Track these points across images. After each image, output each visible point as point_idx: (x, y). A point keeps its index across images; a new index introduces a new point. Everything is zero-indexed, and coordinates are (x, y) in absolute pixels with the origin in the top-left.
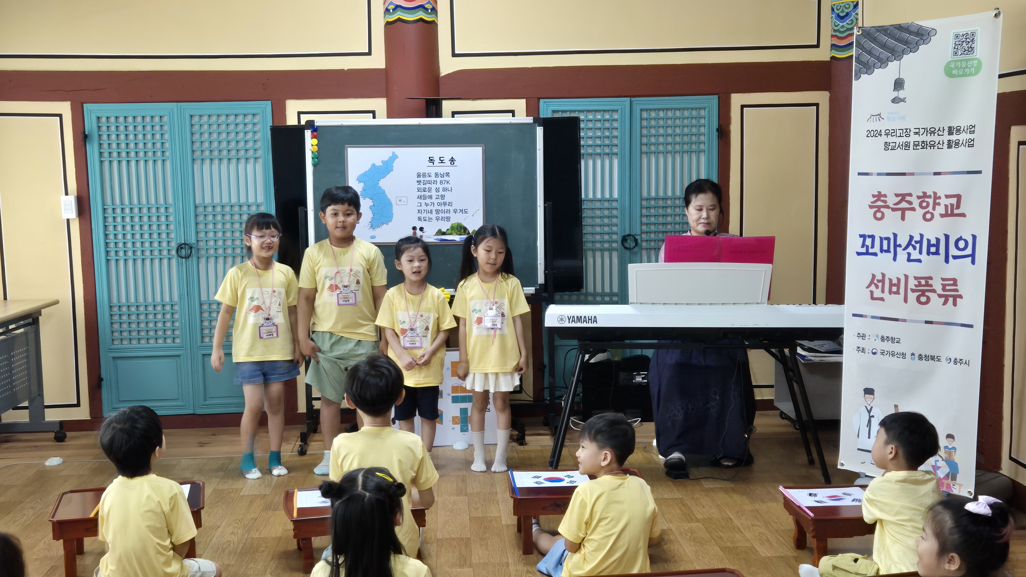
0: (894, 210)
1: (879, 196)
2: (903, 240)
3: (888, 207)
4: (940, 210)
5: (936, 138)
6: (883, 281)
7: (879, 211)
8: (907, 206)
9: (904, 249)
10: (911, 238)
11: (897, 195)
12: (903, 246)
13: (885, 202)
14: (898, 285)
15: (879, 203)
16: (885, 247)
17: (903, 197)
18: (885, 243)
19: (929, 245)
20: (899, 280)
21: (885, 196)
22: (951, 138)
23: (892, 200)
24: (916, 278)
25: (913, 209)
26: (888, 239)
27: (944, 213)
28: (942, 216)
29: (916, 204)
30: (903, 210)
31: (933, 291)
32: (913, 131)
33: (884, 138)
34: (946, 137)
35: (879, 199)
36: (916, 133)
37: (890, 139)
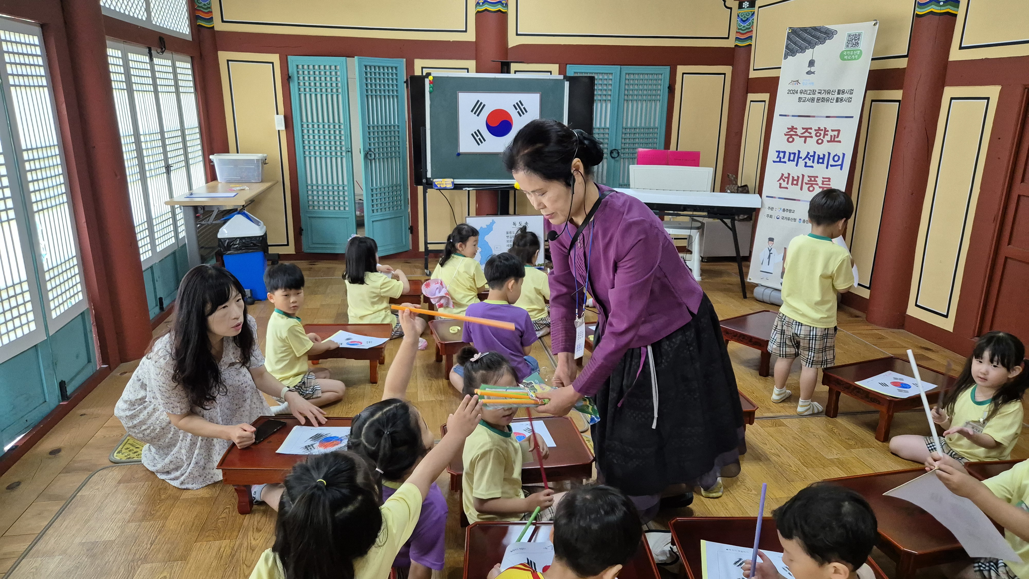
0: (800, 137)
1: (792, 129)
2: (803, 155)
3: (797, 135)
4: (828, 138)
5: (830, 96)
6: (788, 178)
7: (791, 137)
8: (808, 135)
9: (804, 160)
11: (803, 129)
12: (803, 158)
13: (796, 132)
14: (798, 180)
15: (792, 133)
16: (792, 158)
17: (806, 130)
18: (792, 156)
19: (819, 158)
20: (798, 177)
21: (796, 129)
22: (839, 96)
23: (800, 132)
24: (809, 177)
25: (812, 137)
26: (795, 154)
27: (829, 140)
28: (828, 141)
29: (813, 134)
30: (806, 137)
31: (817, 184)
32: (817, 91)
33: (799, 95)
34: (836, 96)
35: (792, 131)
36: (819, 93)
37: (803, 96)
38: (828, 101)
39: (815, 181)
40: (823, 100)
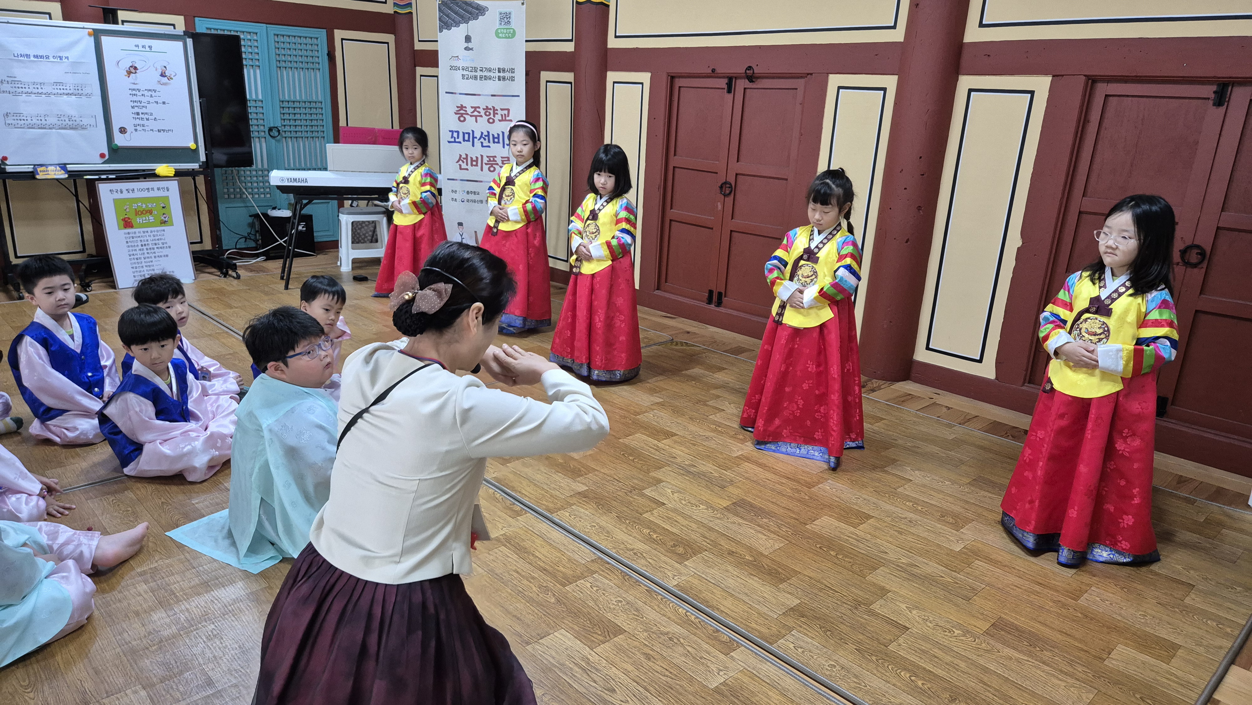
0: (471, 116)
1: (461, 107)
2: (478, 135)
3: (468, 114)
4: (498, 117)
5: (492, 74)
6: (466, 159)
7: (462, 116)
8: (478, 114)
9: (479, 139)
10: (482, 133)
11: (472, 107)
13: (466, 111)
14: (477, 161)
15: (462, 112)
16: (466, 138)
17: (475, 108)
18: (466, 136)
19: (494, 138)
20: (477, 158)
21: (465, 107)
22: (499, 74)
23: (469, 110)
24: (488, 157)
25: (481, 116)
26: (469, 134)
27: (501, 119)
28: (500, 121)
29: (483, 113)
30: (476, 116)
31: (497, 164)
32: (479, 69)
33: (461, 72)
34: (497, 74)
35: (461, 109)
36: (481, 70)
37: (465, 73)
38: (490, 79)
39: (494, 160)
40: (486, 78)
